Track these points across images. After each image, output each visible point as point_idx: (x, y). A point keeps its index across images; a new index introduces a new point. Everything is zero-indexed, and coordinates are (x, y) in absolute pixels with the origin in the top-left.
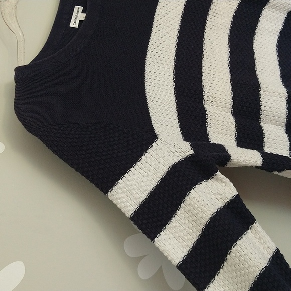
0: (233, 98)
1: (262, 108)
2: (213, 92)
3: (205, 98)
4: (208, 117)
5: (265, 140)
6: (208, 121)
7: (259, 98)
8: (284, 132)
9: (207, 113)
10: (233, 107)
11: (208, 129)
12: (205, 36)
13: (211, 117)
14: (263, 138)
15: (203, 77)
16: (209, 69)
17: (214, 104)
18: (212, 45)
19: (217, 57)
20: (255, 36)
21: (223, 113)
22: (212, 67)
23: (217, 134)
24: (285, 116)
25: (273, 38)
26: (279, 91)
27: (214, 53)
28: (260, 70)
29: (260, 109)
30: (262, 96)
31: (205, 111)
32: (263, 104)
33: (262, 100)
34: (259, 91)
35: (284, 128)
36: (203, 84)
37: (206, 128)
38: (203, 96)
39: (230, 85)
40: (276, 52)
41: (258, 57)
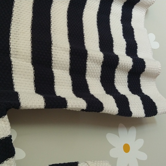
0: (32, 52)
1: (53, 59)
2: (18, 48)
3: (11, 52)
4: (13, 66)
5: (55, 81)
6: (13, 69)
7: (51, 52)
8: (68, 74)
9: (13, 63)
10: (32, 58)
11: (13, 75)
12: (14, 5)
13: (16, 66)
14: (53, 80)
15: (11, 37)
16: (16, 30)
17: (18, 56)
18: (20, 11)
19: (22, 21)
20: (53, 4)
21: (25, 63)
22: (18, 29)
23: (20, 79)
24: (69, 64)
25: (65, 5)
26: (65, 47)
27: (21, 18)
28: (54, 30)
29: (51, 60)
30: (53, 50)
31: (11, 62)
32: (53, 56)
33: (53, 53)
34: (51, 47)
35: (68, 72)
36: (10, 42)
37: (12, 74)
38: (9, 51)
39: (30, 42)
40: (66, 16)
41: (53, 20)
